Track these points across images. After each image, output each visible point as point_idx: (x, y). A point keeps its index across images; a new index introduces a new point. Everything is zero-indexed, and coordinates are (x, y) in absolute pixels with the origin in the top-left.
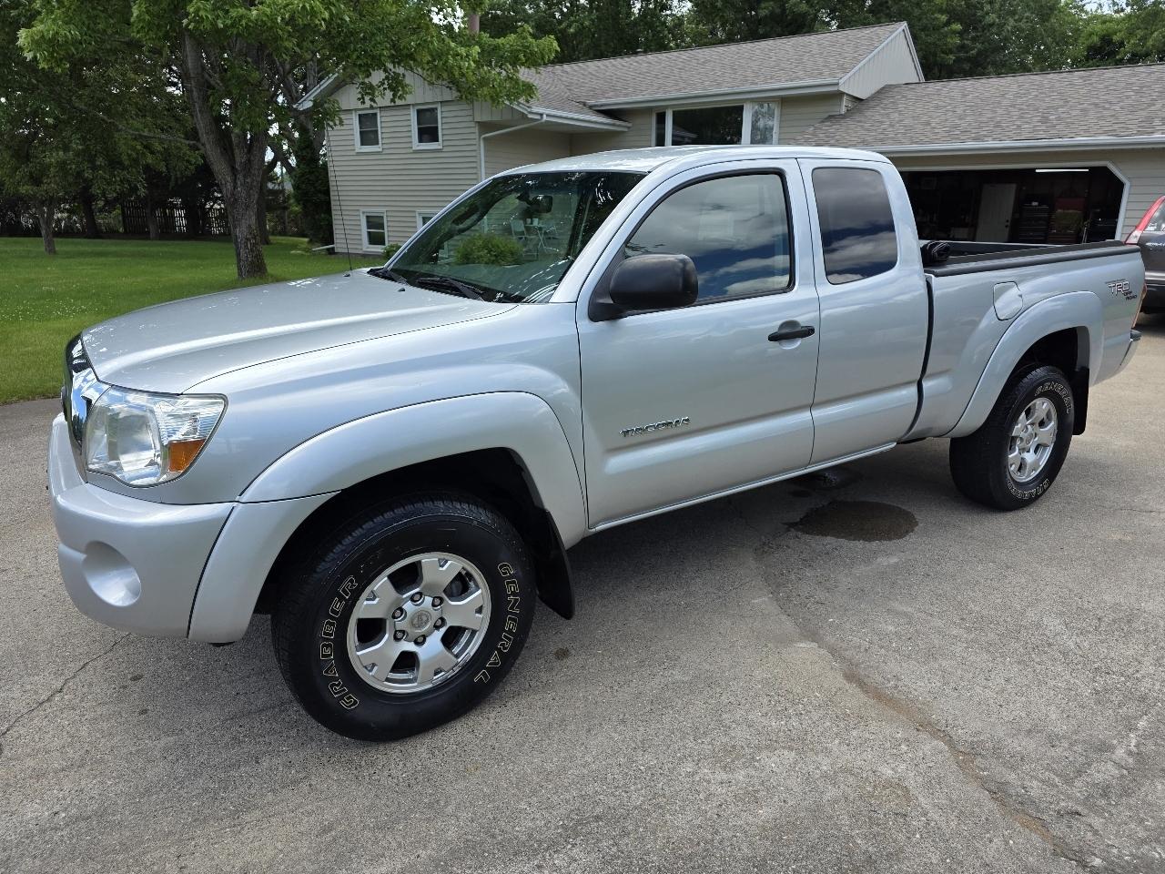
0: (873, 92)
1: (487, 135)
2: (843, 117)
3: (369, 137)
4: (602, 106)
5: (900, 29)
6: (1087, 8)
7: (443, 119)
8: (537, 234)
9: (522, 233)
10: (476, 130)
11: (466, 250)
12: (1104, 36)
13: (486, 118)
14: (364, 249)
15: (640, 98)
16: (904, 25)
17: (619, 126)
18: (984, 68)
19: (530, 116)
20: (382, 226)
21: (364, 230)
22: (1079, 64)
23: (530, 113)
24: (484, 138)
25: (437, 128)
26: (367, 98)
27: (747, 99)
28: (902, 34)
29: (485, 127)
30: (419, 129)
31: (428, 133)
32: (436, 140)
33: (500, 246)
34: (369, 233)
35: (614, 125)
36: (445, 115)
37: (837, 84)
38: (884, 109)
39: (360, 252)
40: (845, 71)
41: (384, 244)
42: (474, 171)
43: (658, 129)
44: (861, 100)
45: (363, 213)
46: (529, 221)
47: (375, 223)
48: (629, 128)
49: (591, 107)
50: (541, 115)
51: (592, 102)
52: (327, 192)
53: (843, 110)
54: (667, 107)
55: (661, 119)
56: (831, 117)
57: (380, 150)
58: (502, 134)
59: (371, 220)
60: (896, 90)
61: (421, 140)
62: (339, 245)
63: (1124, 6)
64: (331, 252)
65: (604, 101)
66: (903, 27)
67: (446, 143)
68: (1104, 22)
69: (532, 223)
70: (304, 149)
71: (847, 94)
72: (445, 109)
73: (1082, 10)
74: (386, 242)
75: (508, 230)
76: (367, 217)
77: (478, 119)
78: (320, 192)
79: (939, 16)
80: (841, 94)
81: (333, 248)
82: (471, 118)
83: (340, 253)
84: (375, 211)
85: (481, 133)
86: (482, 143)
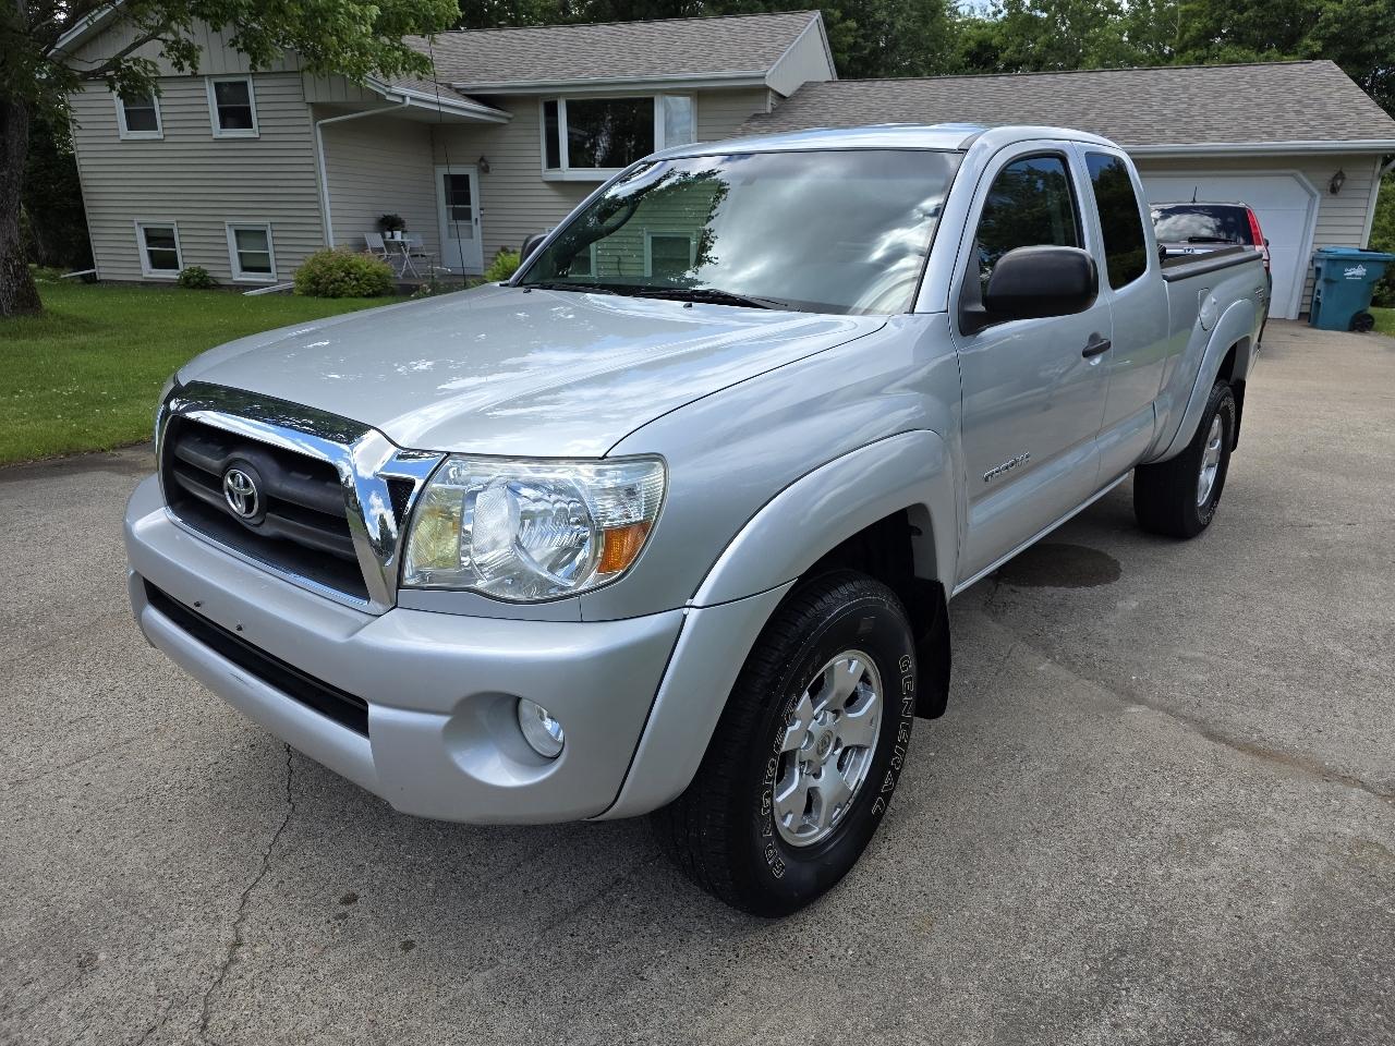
0: (795, 89)
1: (326, 121)
2: (771, 116)
3: (140, 117)
4: (473, 89)
5: (814, 20)
6: (961, 10)
7: (257, 97)
8: (400, 251)
9: (381, 250)
10: (310, 113)
11: (312, 271)
12: (981, 42)
13: (323, 98)
14: (145, 275)
15: (523, 82)
16: (817, 15)
17: (498, 116)
18: (877, 70)
19: (389, 98)
20: (170, 241)
21: (143, 249)
22: (956, 70)
23: (389, 93)
24: (322, 126)
25: (248, 109)
26: (186, 64)
27: (657, 90)
28: (816, 26)
29: (321, 110)
30: (220, 110)
31: (235, 113)
32: (250, 126)
33: (362, 266)
34: (151, 252)
35: (489, 114)
36: (259, 91)
37: (763, 77)
38: (812, 108)
39: (140, 279)
40: (768, 62)
41: (177, 268)
42: (311, 168)
43: (547, 122)
44: (784, 97)
45: (139, 224)
46: (388, 234)
47: (159, 238)
48: (509, 119)
49: (458, 90)
50: (403, 97)
51: (460, 84)
52: (77, 194)
53: (769, 110)
54: (558, 95)
55: (551, 110)
56: (756, 116)
57: (162, 137)
58: (349, 120)
59: (150, 234)
60: (819, 88)
61: (223, 126)
62: (104, 268)
63: (1001, 7)
64: (91, 280)
65: (475, 83)
66: (817, 17)
67: (263, 130)
68: (979, 27)
69: (393, 237)
71: (773, 90)
72: (258, 83)
73: (956, 13)
74: (181, 265)
75: (362, 246)
76: (146, 230)
77: (311, 99)
79: (832, 11)
80: (766, 89)
81: (93, 275)
82: (301, 98)
83: (107, 281)
84: (159, 221)
85: (316, 119)
86: (319, 131)
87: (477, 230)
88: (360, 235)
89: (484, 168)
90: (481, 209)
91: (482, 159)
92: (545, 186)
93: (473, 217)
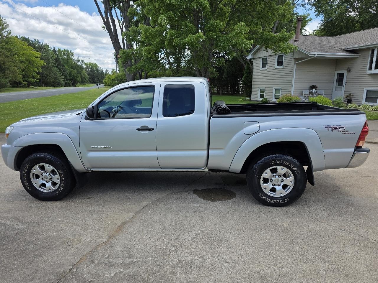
1: (297, 63)
3: (264, 65)
4: (348, 49)
8: (314, 95)
10: (294, 61)
13: (297, 57)
17: (356, 56)
20: (264, 92)
21: (259, 93)
23: (309, 54)
24: (296, 64)
25: (283, 61)
29: (297, 60)
30: (278, 62)
31: (280, 63)
32: (282, 65)
34: (261, 94)
36: (285, 57)
39: (257, 100)
43: (371, 56)
45: (260, 88)
47: (262, 91)
48: (360, 56)
49: (343, 50)
50: (315, 55)
51: (344, 48)
52: (251, 82)
54: (375, 47)
55: (372, 52)
57: (267, 69)
58: (303, 61)
59: (262, 90)
61: (278, 65)
62: (253, 98)
65: (348, 47)
67: (284, 66)
69: (312, 91)
70: (247, 70)
72: (286, 55)
74: (264, 97)
77: (295, 57)
78: (249, 82)
81: (251, 99)
82: (292, 57)
83: (253, 100)
84: (262, 87)
85: (295, 62)
86: (295, 65)
87: (343, 89)
88: (302, 90)
89: (349, 70)
90: (346, 83)
91: (348, 68)
92: (367, 75)
93: (343, 86)
